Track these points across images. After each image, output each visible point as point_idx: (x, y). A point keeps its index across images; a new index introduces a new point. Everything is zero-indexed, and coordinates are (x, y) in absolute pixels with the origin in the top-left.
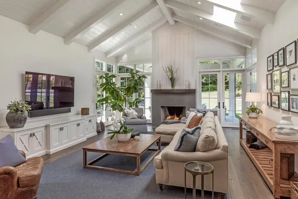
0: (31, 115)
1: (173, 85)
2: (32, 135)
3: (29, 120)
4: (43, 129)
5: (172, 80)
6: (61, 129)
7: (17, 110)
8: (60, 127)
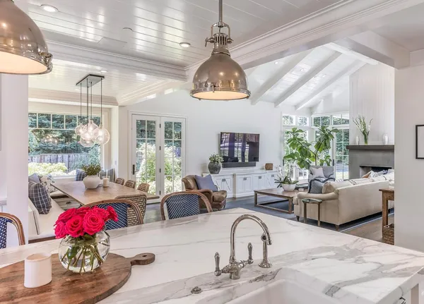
0: (225, 166)
1: (366, 140)
2: (224, 180)
3: (222, 170)
4: (231, 177)
5: (365, 134)
6: (245, 179)
7: (214, 161)
8: (244, 177)
